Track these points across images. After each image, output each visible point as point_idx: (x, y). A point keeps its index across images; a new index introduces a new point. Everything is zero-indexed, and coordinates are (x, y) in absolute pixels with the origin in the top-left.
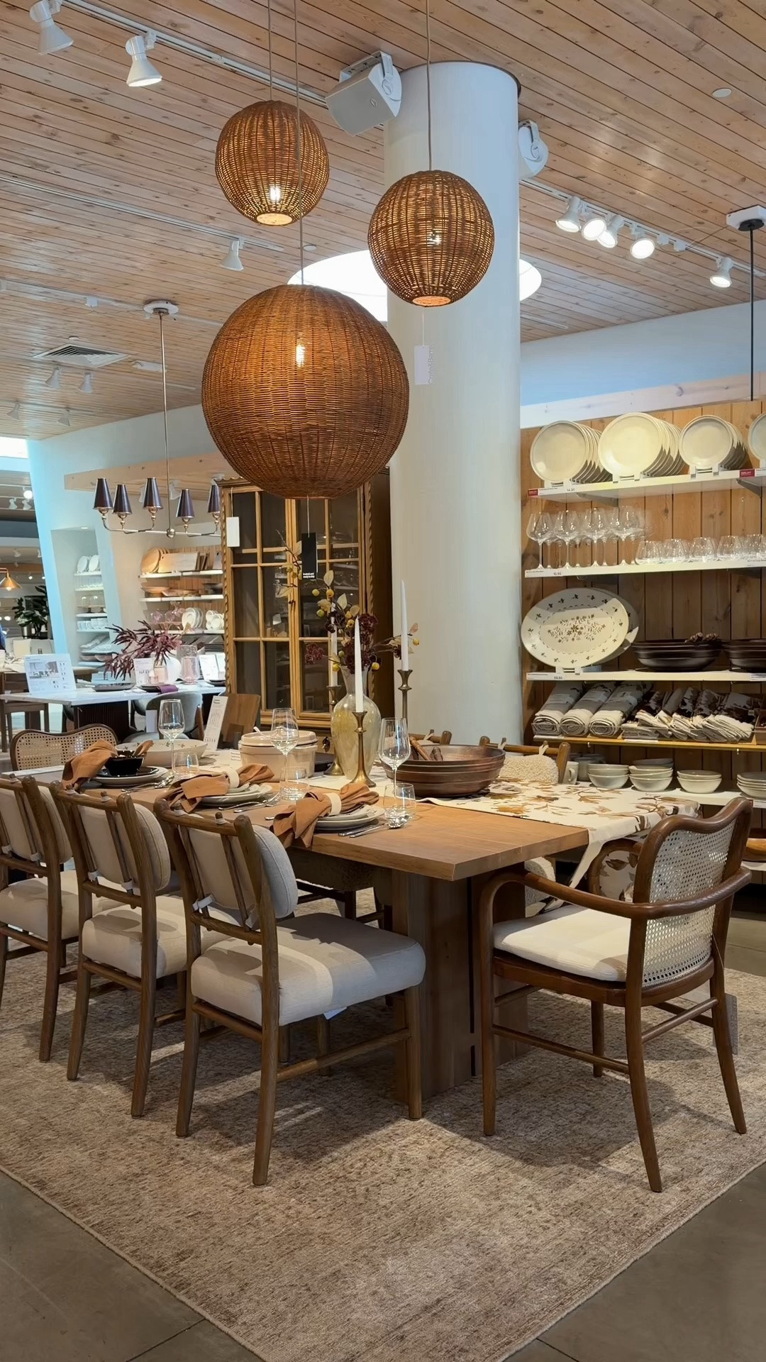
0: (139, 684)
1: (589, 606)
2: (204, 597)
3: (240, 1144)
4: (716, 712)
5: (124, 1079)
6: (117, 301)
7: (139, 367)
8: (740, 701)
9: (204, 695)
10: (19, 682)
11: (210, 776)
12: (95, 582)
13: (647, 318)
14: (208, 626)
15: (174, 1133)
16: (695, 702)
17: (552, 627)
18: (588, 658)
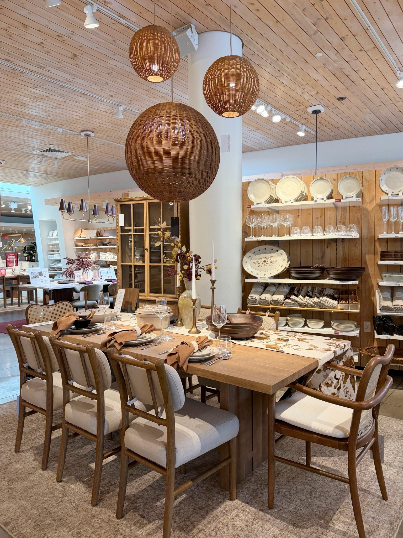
0: (76, 281)
1: (270, 253)
2: (99, 247)
3: (150, 522)
4: (322, 296)
5: (85, 480)
6: (70, 130)
7: (77, 158)
8: (331, 292)
9: (104, 285)
10: (26, 279)
11: (128, 331)
12: (55, 240)
13: (269, 148)
14: (100, 258)
15: (115, 516)
16: (312, 292)
17: (255, 261)
18: (271, 274)
